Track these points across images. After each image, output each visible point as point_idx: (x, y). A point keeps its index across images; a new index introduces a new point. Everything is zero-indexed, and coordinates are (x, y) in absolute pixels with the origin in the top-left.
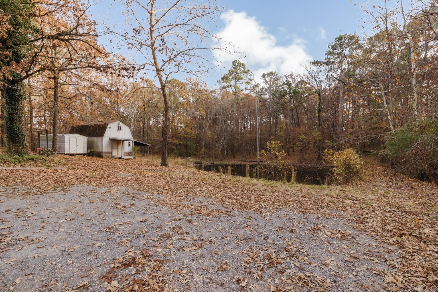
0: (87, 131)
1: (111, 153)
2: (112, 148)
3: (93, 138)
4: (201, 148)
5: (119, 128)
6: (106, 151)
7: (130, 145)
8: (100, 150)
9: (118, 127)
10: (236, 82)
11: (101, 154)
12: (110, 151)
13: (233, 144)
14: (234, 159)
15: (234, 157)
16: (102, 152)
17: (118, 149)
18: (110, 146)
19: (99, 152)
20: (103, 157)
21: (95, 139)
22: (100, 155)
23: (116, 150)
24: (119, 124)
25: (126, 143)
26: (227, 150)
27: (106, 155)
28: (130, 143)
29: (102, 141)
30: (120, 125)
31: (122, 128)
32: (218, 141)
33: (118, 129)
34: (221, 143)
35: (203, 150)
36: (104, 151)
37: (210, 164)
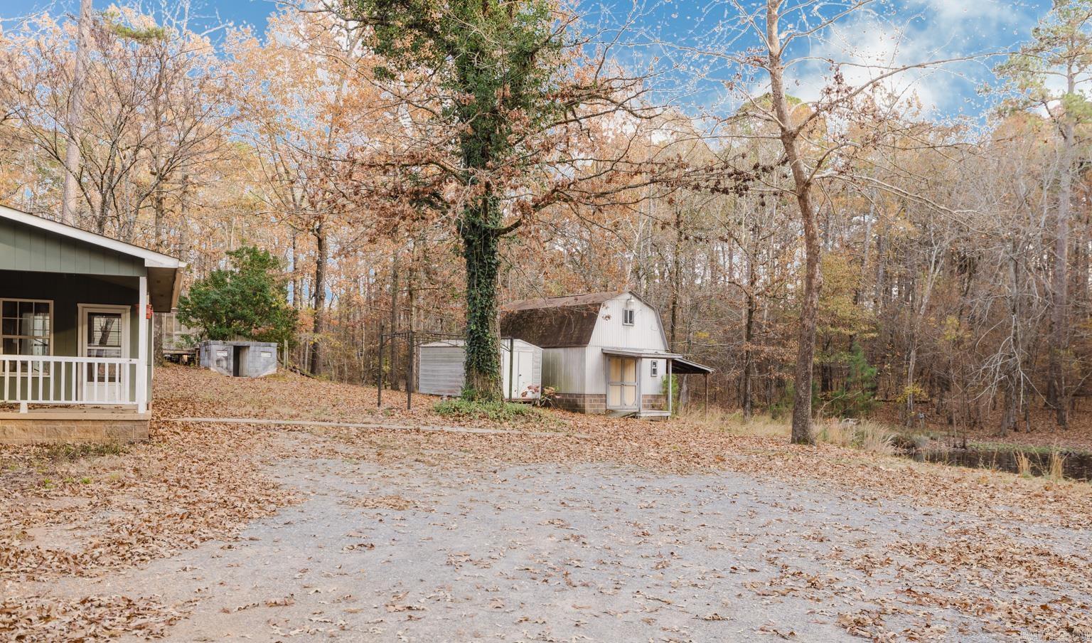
0: (534, 329)
1: (603, 398)
2: (609, 382)
3: (555, 351)
4: (901, 379)
5: (629, 317)
6: (594, 392)
7: (654, 371)
8: (575, 390)
9: (626, 311)
10: (1071, 78)
11: (580, 402)
12: (603, 392)
13: (1055, 366)
14: (1065, 433)
15: (1061, 422)
16: (582, 396)
17: (623, 385)
18: (603, 377)
19: (571, 395)
20: (582, 412)
21: (560, 352)
22: (572, 405)
23: (618, 388)
24: (628, 302)
25: (646, 365)
26: (1030, 391)
27: (591, 406)
28: (655, 364)
29: (583, 360)
30: (631, 308)
31: (636, 318)
32: (985, 351)
33: (626, 322)
34: (997, 360)
35: (910, 389)
36: (587, 391)
37: (952, 449)
